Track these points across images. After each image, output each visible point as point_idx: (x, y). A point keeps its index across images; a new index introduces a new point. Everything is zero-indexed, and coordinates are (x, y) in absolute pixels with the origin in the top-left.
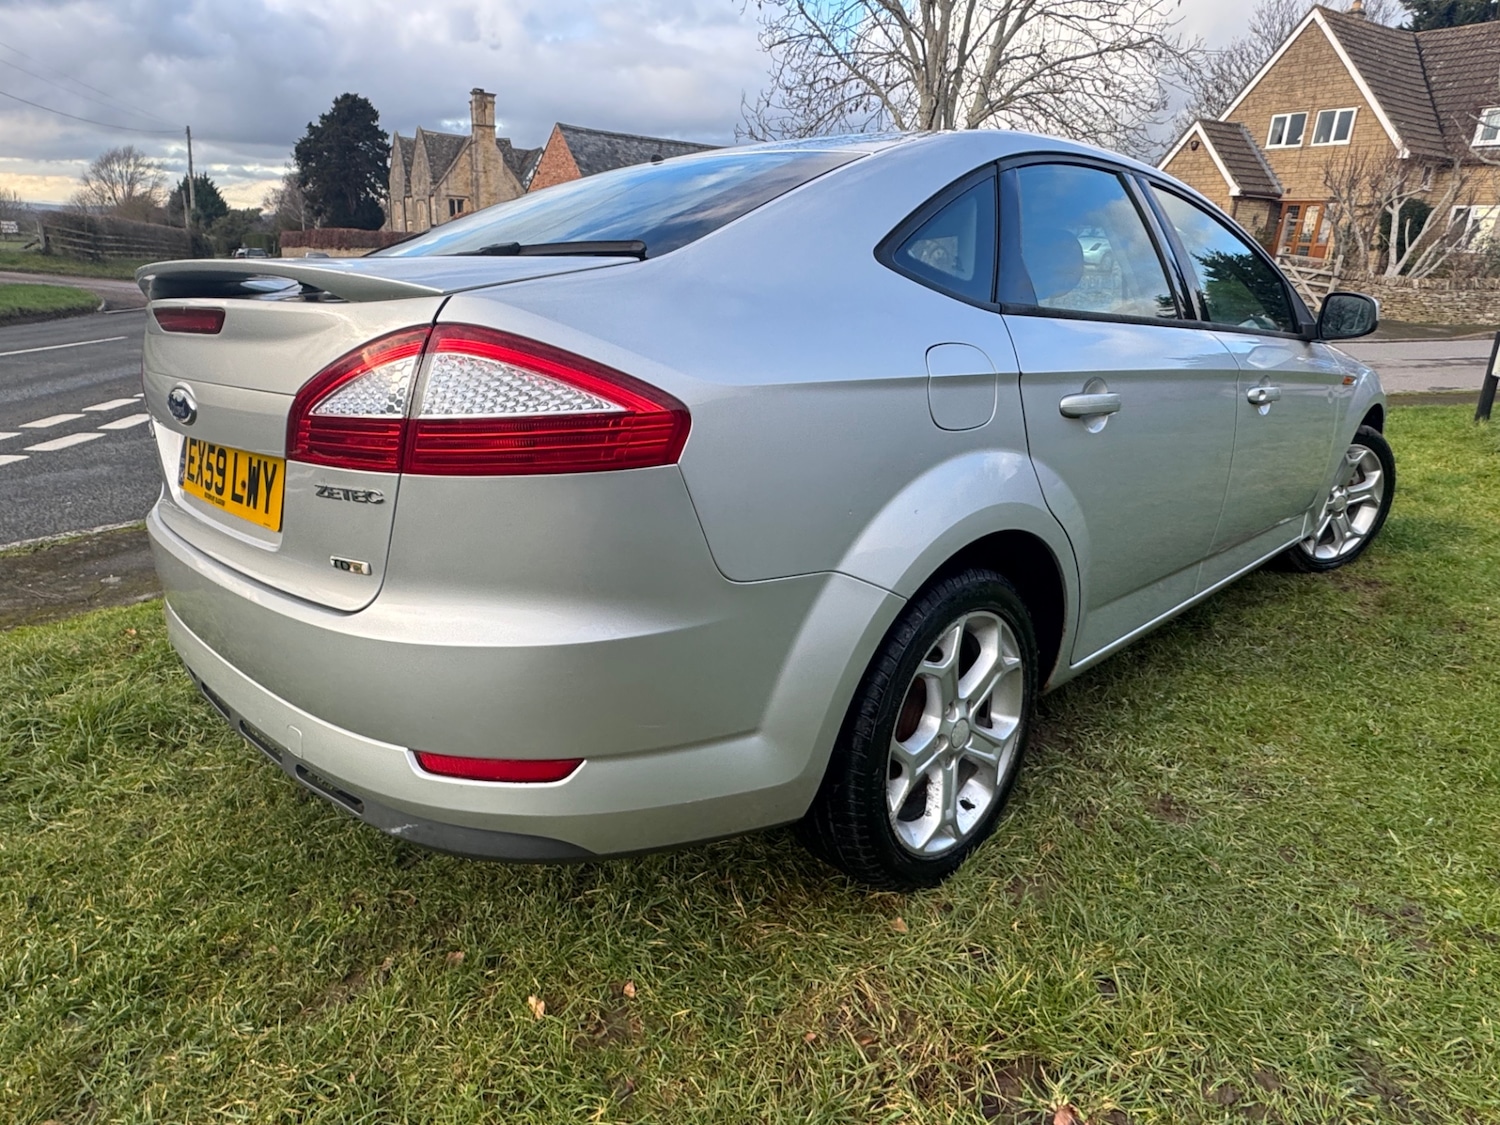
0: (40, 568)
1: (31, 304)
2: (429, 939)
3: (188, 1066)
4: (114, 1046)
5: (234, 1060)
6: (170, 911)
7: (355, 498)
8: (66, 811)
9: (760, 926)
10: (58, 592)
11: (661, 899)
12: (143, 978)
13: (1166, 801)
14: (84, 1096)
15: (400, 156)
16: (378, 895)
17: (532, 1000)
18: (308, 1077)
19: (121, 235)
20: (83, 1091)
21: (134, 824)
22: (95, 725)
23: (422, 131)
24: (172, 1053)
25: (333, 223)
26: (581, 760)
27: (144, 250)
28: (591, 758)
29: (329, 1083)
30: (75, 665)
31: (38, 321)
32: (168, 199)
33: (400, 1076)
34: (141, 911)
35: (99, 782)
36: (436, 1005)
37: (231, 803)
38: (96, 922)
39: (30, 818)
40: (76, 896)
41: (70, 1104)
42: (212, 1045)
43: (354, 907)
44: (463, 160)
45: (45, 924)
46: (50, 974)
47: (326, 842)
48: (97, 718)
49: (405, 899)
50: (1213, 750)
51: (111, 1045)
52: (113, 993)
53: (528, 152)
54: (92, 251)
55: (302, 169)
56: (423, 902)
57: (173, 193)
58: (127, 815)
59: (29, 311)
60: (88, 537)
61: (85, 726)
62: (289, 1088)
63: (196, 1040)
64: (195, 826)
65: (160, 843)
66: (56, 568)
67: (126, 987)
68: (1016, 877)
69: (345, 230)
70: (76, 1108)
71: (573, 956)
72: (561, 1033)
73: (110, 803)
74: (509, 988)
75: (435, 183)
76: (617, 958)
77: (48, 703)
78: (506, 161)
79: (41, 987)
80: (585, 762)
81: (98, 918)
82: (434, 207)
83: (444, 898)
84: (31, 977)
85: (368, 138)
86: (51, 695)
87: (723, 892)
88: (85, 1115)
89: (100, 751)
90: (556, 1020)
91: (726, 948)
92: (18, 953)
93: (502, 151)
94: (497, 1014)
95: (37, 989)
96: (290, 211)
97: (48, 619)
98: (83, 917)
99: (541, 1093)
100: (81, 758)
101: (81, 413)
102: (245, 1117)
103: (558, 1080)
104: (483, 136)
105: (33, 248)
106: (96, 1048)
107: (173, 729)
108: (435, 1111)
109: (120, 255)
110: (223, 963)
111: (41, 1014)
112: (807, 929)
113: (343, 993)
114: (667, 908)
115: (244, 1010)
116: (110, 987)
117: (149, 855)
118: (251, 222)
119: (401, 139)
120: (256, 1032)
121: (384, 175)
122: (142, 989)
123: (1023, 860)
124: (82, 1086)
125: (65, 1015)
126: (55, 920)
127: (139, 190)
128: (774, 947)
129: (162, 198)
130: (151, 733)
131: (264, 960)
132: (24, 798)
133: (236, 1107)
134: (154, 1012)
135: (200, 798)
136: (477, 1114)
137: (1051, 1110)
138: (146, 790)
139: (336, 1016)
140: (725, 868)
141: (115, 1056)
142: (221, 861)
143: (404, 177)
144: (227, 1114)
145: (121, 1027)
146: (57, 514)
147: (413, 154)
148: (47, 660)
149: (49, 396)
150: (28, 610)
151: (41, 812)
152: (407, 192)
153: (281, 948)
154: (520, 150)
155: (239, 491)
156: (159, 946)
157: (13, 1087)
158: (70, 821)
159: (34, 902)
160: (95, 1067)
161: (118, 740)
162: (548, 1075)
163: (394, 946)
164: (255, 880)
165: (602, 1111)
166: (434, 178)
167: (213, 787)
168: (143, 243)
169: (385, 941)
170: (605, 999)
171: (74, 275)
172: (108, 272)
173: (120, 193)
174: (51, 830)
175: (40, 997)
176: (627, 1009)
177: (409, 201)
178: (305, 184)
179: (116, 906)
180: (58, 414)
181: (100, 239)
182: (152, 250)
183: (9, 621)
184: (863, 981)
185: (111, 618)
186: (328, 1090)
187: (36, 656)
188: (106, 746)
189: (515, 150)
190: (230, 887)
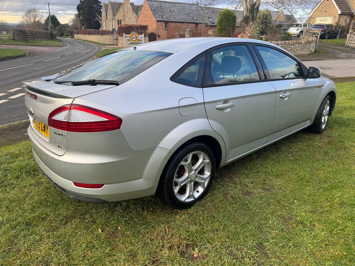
0: (11, 131)
1: (10, 55)
2: (82, 217)
3: (34, 239)
4: (21, 235)
5: (42, 238)
6: (33, 210)
7: (60, 135)
8: (14, 189)
9: (149, 217)
10: (15, 137)
11: (130, 210)
12: (27, 223)
13: (248, 192)
14: (15, 243)
15: (104, 8)
16: (73, 208)
17: (99, 229)
18: (55, 241)
19: (32, 34)
20: (15, 242)
21: (27, 192)
22: (20, 170)
23: (110, 1)
24: (31, 236)
25: (87, 27)
26: (105, 184)
27: (38, 37)
28: (106, 184)
29: (59, 243)
30: (17, 156)
31: (12, 59)
32: (44, 21)
33: (72, 242)
34: (27, 210)
35: (21, 183)
36: (81, 230)
37: (47, 188)
38: (19, 212)
39: (7, 190)
40: (15, 207)
41: (13, 244)
42: (38, 235)
43: (68, 210)
44: (121, 9)
45: (9, 212)
46: (10, 221)
47: (65, 197)
48: (21, 169)
49: (78, 209)
50: (264, 180)
51: (20, 234)
52: (21, 225)
53: (139, 6)
54: (25, 39)
55: (78, 13)
56: (82, 210)
57: (46, 20)
58: (26, 190)
59: (9, 57)
60: (22, 123)
61: (19, 170)
62: (51, 243)
63: (35, 234)
64: (39, 193)
65: (32, 196)
66: (14, 131)
67: (24, 224)
68: (206, 208)
69: (90, 30)
70: (14, 245)
71: (109, 221)
72: (103, 236)
73: (23, 187)
74: (95, 227)
75: (114, 16)
76: (118, 222)
77: (11, 165)
78: (133, 9)
79: (8, 224)
80: (105, 185)
81: (19, 211)
82: (113, 23)
83: (86, 209)
84: (6, 222)
85: (96, 3)
86: (12, 163)
87: (143, 209)
88: (15, 246)
89: (22, 176)
90: (103, 233)
91: (141, 221)
92: (4, 217)
93: (131, 6)
94: (92, 232)
95: (7, 224)
96: (76, 24)
97: (12, 144)
98: (16, 211)
99: (98, 246)
100: (17, 178)
101: (21, 87)
102: (43, 248)
103: (101, 244)
104: (126, 2)
105: (10, 38)
106: (18, 235)
107: (37, 171)
108: (77, 248)
109: (32, 39)
110: (42, 220)
111: (8, 229)
112: (158, 217)
113: (64, 227)
114: (131, 212)
115: (45, 229)
116: (20, 224)
117: (29, 199)
118: (66, 27)
119: (104, 4)
120: (46, 233)
121: (100, 13)
122: (26, 225)
123: (209, 204)
124: (15, 241)
125: (12, 229)
126: (11, 211)
127: (37, 19)
128: (150, 220)
129: (43, 22)
130: (32, 172)
131: (49, 220)
132: (6, 186)
133: (42, 246)
134: (28, 229)
135: (41, 187)
136: (85, 249)
137: (194, 253)
138: (30, 185)
139: (61, 231)
140: (145, 204)
141: (21, 237)
142: (43, 200)
143: (105, 14)
144: (40, 247)
145: (22, 231)
146: (15, 116)
147: (108, 8)
148: (11, 155)
149: (14, 82)
150: (8, 142)
151: (9, 189)
152: (106, 18)
153: (53, 218)
154: (136, 6)
155: (42, 129)
156: (30, 217)
157: (3, 241)
158: (15, 191)
159: (7, 207)
160: (17, 238)
161: (25, 174)
162: (99, 243)
163: (75, 218)
164: (50, 204)
165: (108, 250)
166: (113, 15)
167: (43, 185)
168: (38, 36)
169: (73, 217)
170: (114, 230)
171: (21, 45)
172: (29, 44)
173: (32, 21)
174: (11, 193)
175: (8, 225)
176: (118, 232)
177: (107, 21)
178: (80, 17)
179: (23, 209)
180: (16, 88)
181: (27, 35)
182: (40, 37)
183: (4, 144)
184: (166, 228)
185: (26, 144)
186: (58, 244)
187: (9, 154)
188: (23, 175)
189: (135, 6)
190: (44, 206)
